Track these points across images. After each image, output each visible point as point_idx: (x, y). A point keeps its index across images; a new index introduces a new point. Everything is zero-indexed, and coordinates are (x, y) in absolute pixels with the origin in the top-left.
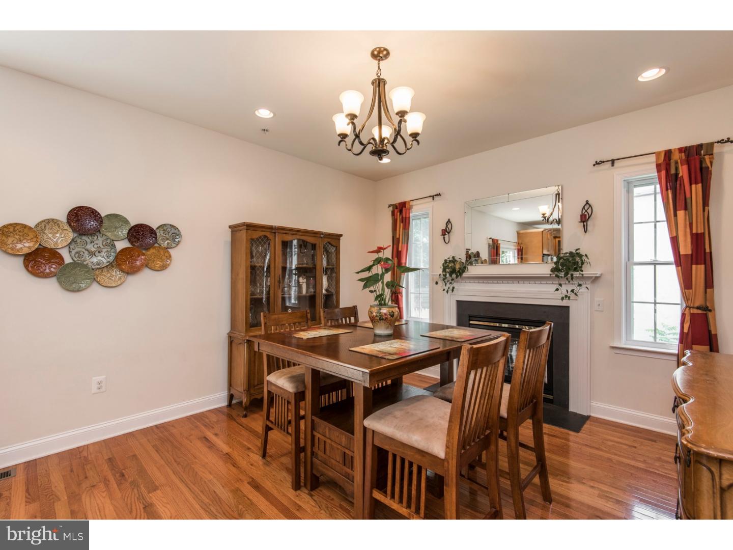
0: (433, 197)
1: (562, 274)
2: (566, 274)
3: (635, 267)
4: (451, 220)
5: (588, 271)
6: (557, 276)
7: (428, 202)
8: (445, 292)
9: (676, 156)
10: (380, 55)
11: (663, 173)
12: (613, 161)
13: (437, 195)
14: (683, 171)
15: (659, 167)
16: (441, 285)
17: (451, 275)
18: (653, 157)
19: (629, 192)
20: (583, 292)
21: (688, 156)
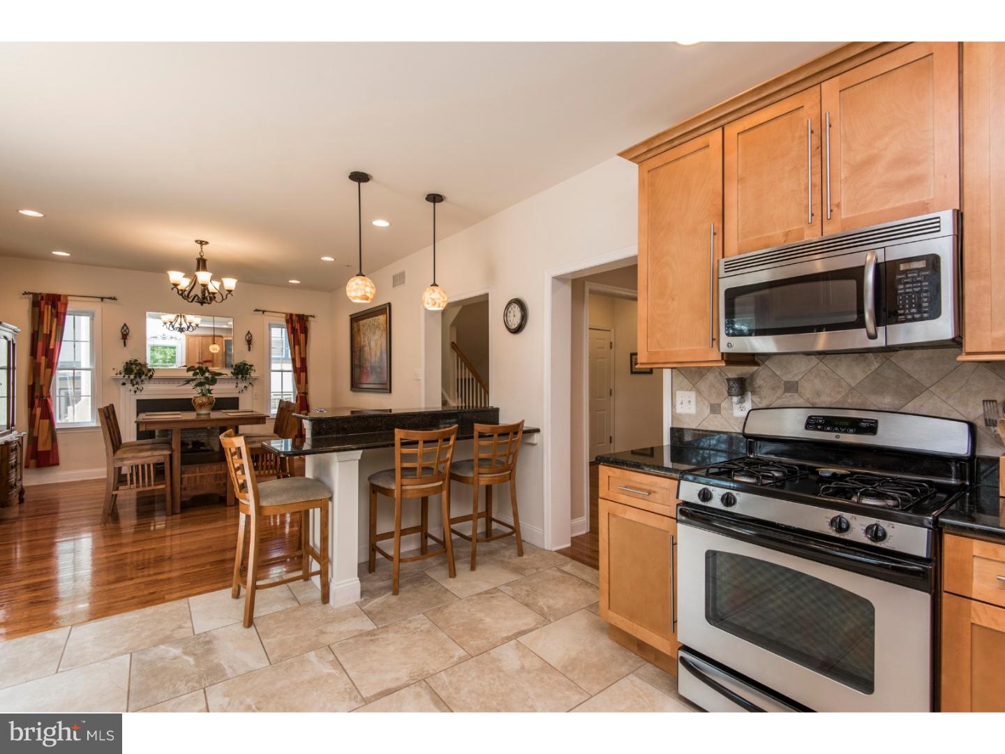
0: (102, 299)
1: (240, 376)
2: (243, 377)
3: (272, 373)
4: (127, 325)
5: (253, 374)
6: (237, 378)
7: (97, 302)
8: (132, 392)
9: (294, 318)
10: (202, 243)
11: (290, 325)
12: (264, 312)
13: (110, 298)
14: (297, 326)
15: (287, 321)
16: (129, 386)
17: (140, 377)
18: (284, 315)
19: (270, 330)
20: (250, 388)
21: (299, 319)
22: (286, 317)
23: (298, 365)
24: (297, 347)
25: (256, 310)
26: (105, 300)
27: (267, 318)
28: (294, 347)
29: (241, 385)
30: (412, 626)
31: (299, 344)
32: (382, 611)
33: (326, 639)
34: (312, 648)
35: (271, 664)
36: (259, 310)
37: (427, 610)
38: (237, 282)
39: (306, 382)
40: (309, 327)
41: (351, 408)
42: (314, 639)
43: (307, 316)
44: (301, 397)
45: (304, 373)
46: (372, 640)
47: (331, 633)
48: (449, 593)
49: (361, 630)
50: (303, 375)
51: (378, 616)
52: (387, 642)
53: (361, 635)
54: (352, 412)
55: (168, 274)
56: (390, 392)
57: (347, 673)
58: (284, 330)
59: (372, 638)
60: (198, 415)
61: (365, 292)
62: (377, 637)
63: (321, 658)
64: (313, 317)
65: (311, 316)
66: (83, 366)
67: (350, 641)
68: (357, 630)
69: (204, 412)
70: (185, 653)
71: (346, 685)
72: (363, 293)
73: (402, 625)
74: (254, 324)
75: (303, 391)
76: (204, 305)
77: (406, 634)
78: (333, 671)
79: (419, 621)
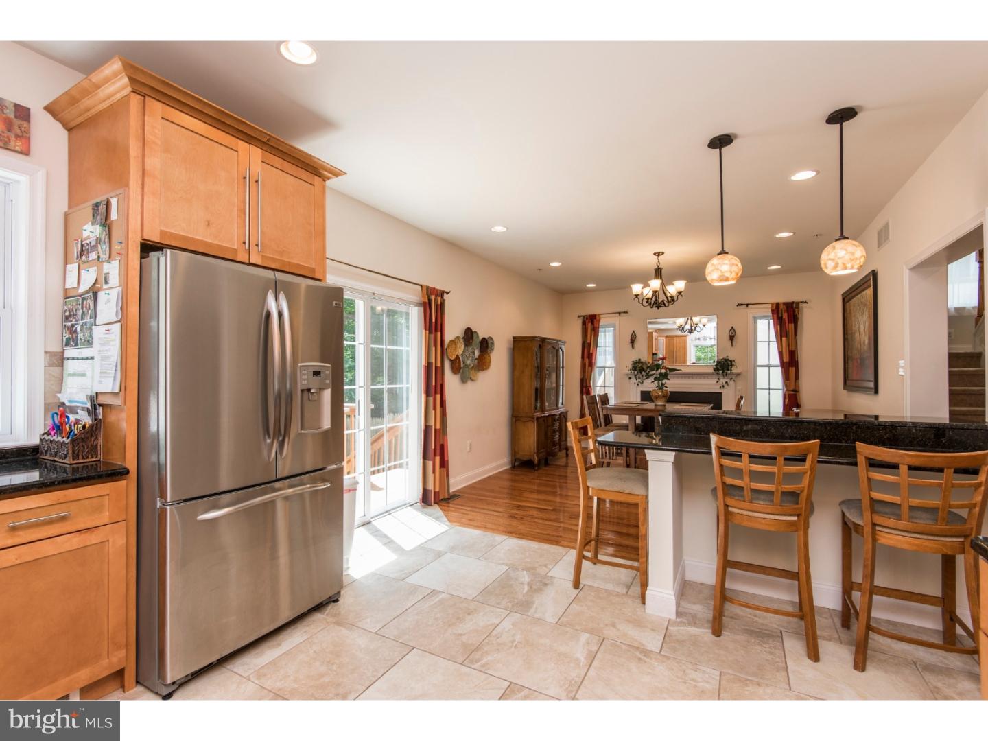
0: (620, 313)
1: (721, 372)
2: (723, 373)
3: (758, 368)
4: (635, 332)
5: (735, 370)
6: (717, 374)
7: (615, 317)
8: (636, 385)
9: (781, 307)
10: (658, 254)
11: (775, 316)
12: (747, 305)
13: (624, 312)
14: (785, 316)
15: (773, 311)
16: (634, 380)
17: (641, 373)
18: (770, 306)
19: (755, 323)
20: (731, 383)
21: (787, 308)
22: (772, 307)
23: (786, 359)
24: (784, 339)
25: (739, 305)
26: (622, 314)
27: (751, 312)
28: (781, 340)
29: (723, 381)
30: (693, 675)
31: (786, 336)
32: (683, 641)
33: (610, 633)
34: (592, 632)
35: (556, 623)
36: (742, 305)
37: (730, 672)
38: (686, 283)
39: (797, 377)
40: (799, 316)
41: (844, 411)
42: (602, 626)
43: (798, 303)
44: (790, 395)
45: (794, 368)
46: (640, 659)
47: (618, 630)
48: (784, 674)
49: (643, 645)
50: (792, 370)
51: (673, 644)
52: (650, 671)
53: (638, 648)
54: (845, 416)
55: (631, 288)
56: (876, 392)
57: (589, 668)
58: (771, 321)
59: (642, 657)
60: (656, 405)
61: (722, 272)
62: (647, 660)
63: (588, 643)
64: (806, 302)
65: (803, 302)
66: (608, 365)
67: (624, 647)
68: (640, 643)
69: (660, 403)
70: (528, 584)
71: (576, 677)
72: (719, 273)
73: (684, 667)
74: (739, 319)
75: (792, 388)
76: (660, 309)
77: (677, 677)
78: (582, 659)
79: (707, 676)
